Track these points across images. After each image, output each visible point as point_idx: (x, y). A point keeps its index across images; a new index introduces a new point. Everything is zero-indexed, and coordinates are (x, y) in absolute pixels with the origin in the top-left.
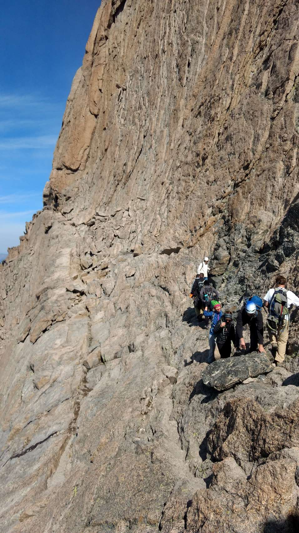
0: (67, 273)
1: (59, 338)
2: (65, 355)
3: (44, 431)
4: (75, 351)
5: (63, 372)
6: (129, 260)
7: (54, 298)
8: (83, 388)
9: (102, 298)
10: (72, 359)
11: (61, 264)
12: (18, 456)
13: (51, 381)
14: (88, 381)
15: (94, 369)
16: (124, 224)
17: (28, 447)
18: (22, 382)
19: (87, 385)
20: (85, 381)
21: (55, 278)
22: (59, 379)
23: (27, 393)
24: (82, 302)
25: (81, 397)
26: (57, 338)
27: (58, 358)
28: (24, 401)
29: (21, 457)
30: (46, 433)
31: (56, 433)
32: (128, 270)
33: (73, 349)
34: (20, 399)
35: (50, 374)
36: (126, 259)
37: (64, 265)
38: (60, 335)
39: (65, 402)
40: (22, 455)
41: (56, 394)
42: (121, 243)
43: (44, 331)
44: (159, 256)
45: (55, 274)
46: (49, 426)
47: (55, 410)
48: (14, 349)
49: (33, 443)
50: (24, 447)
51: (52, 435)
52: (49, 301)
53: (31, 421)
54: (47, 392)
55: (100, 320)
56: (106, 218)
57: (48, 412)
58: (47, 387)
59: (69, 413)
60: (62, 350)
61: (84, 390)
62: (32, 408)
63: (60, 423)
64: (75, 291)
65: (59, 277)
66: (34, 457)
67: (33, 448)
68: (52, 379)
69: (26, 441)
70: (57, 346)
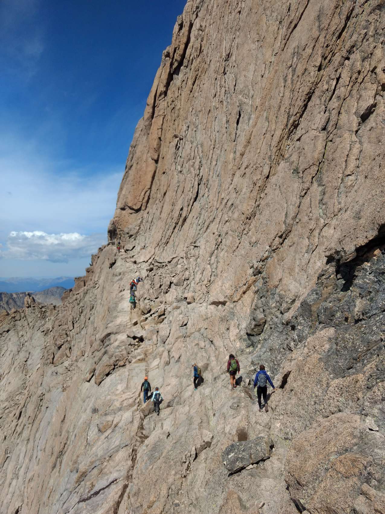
0: (128, 318)
1: (121, 383)
2: (125, 401)
3: (106, 477)
4: (134, 398)
5: (123, 418)
6: (182, 308)
7: (116, 344)
8: (140, 435)
9: (158, 345)
10: (131, 406)
11: (123, 309)
12: (84, 500)
13: (113, 426)
14: (144, 427)
15: (150, 416)
16: (179, 271)
17: (92, 492)
18: (88, 424)
19: (144, 432)
20: (141, 427)
21: (118, 324)
22: (120, 425)
23: (92, 436)
24: (141, 347)
25: (138, 444)
26: (118, 383)
27: (119, 404)
28: (89, 444)
29: (87, 502)
30: (108, 479)
31: (116, 480)
32: (181, 318)
33: (132, 396)
34: (86, 442)
35: (112, 419)
36: (180, 307)
37: (126, 309)
38: (121, 380)
39: (124, 449)
40: (87, 499)
41: (116, 440)
42: (176, 290)
43: (107, 375)
44: (209, 307)
45: (117, 319)
46: (111, 473)
47: (115, 456)
48: (80, 388)
49: (96, 489)
50: (89, 492)
51: (113, 482)
52: (112, 346)
53: (95, 467)
54: (109, 436)
55: (156, 367)
56: (163, 264)
57: (110, 457)
58: (109, 431)
59: (127, 460)
60: (123, 396)
61: (141, 437)
62: (96, 452)
63: (120, 470)
64: (134, 338)
65: (121, 322)
66: (98, 503)
67: (97, 493)
68: (113, 424)
69: (91, 486)
70: (118, 392)
